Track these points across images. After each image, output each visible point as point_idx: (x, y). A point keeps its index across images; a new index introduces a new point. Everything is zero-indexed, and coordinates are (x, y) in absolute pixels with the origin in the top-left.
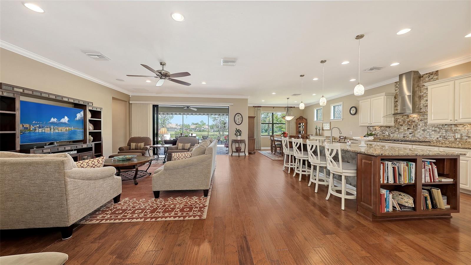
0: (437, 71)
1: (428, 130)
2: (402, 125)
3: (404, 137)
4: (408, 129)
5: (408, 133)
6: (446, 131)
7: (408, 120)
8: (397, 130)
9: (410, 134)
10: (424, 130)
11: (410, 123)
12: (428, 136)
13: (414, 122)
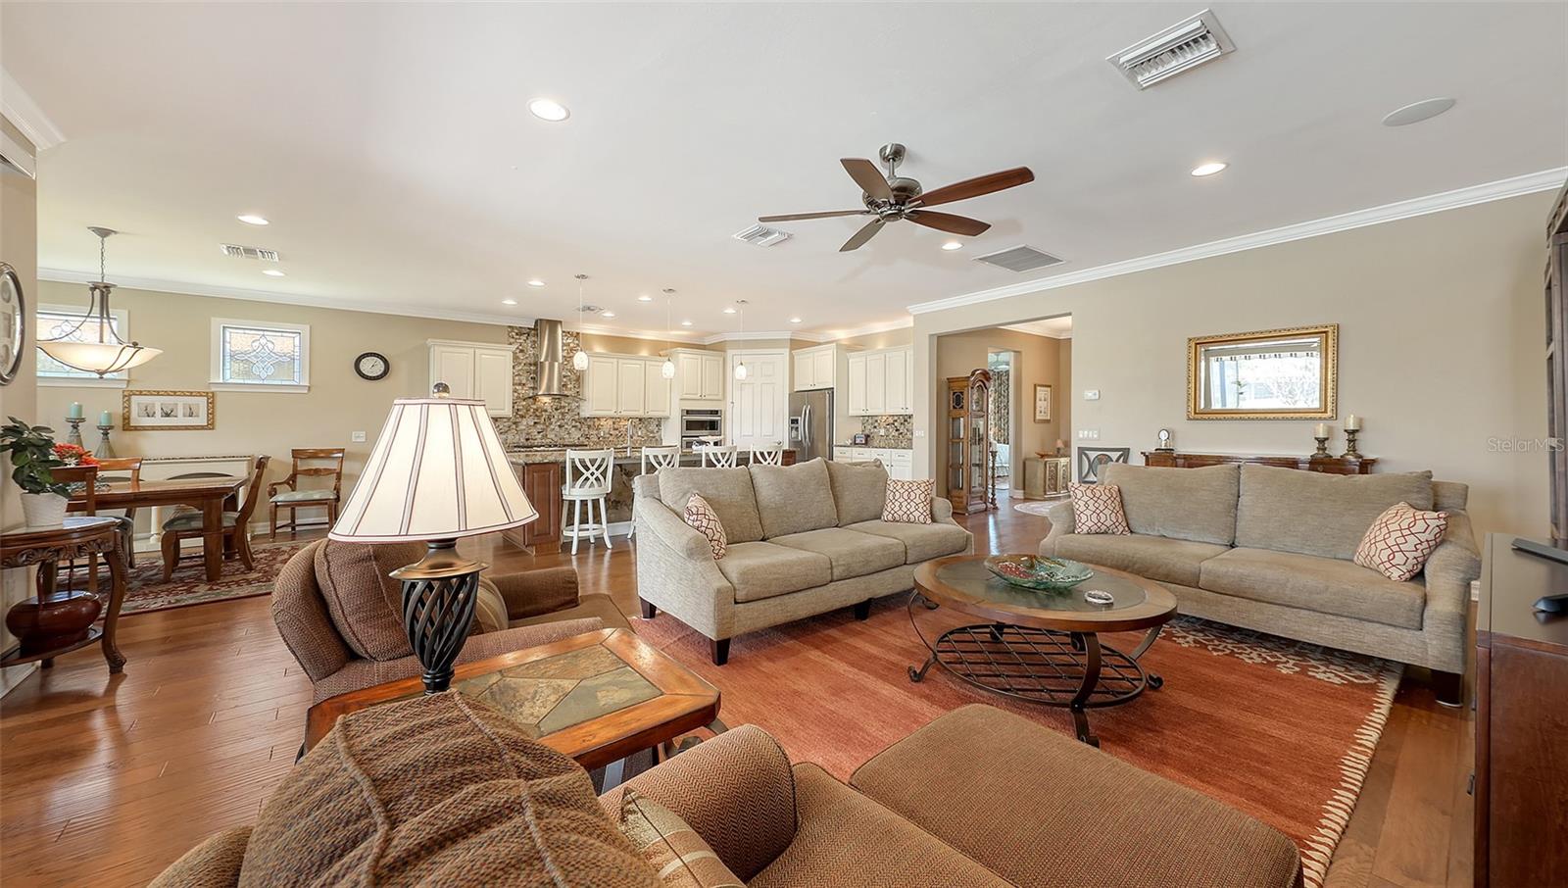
0: (578, 334)
1: (566, 426)
2: (522, 417)
3: (527, 440)
4: (535, 423)
5: (534, 431)
6: (589, 427)
7: (535, 407)
8: (514, 426)
9: (539, 433)
10: (560, 426)
11: (537, 413)
12: (567, 436)
13: (546, 411)
